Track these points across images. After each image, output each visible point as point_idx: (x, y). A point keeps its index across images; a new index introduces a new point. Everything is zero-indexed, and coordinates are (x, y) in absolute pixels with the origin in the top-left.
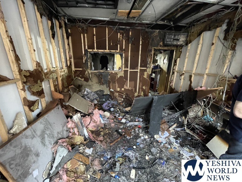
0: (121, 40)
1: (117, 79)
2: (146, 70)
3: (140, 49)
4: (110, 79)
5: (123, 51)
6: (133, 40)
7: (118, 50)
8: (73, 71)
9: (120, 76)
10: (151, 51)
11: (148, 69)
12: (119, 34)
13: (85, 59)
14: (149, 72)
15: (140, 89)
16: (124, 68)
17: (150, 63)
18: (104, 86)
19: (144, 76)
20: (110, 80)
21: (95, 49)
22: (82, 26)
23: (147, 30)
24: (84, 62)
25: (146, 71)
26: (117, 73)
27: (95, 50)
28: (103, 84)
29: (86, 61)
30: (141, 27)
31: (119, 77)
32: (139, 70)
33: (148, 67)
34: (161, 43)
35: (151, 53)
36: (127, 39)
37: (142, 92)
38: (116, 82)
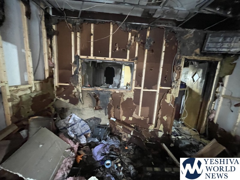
0: (133, 44)
1: (122, 103)
2: (169, 91)
3: (163, 58)
4: (111, 101)
5: (135, 61)
6: (152, 43)
7: (126, 58)
8: (56, 87)
9: (128, 99)
10: (179, 61)
11: (174, 89)
12: (130, 34)
13: (75, 70)
14: (175, 94)
15: (159, 119)
16: (136, 86)
17: (177, 80)
18: (101, 111)
19: (166, 100)
20: (111, 104)
21: (92, 55)
22: (74, 21)
23: (175, 29)
24: (73, 74)
25: (170, 93)
26: (122, 93)
27: (92, 57)
28: (100, 109)
29: (76, 72)
30: (166, 24)
31: (125, 99)
32: (158, 91)
33: (174, 86)
34: (198, 51)
35: (179, 65)
36: (141, 43)
37: (162, 124)
38: (121, 106)
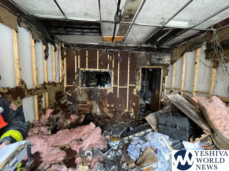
0: (111, 60)
1: (107, 96)
3: (129, 68)
4: (99, 95)
6: (121, 60)
7: (107, 69)
8: (65, 87)
10: (139, 69)
11: (137, 86)
12: (109, 55)
15: (130, 105)
16: (114, 85)
17: (139, 80)
18: (94, 101)
19: (133, 93)
21: (87, 68)
22: (76, 50)
23: (134, 52)
24: (76, 79)
25: (135, 88)
26: (106, 90)
29: (78, 78)
30: (128, 49)
31: (108, 93)
32: (128, 87)
34: (148, 63)
35: (139, 72)
36: (116, 60)
37: (132, 108)
38: (106, 98)
